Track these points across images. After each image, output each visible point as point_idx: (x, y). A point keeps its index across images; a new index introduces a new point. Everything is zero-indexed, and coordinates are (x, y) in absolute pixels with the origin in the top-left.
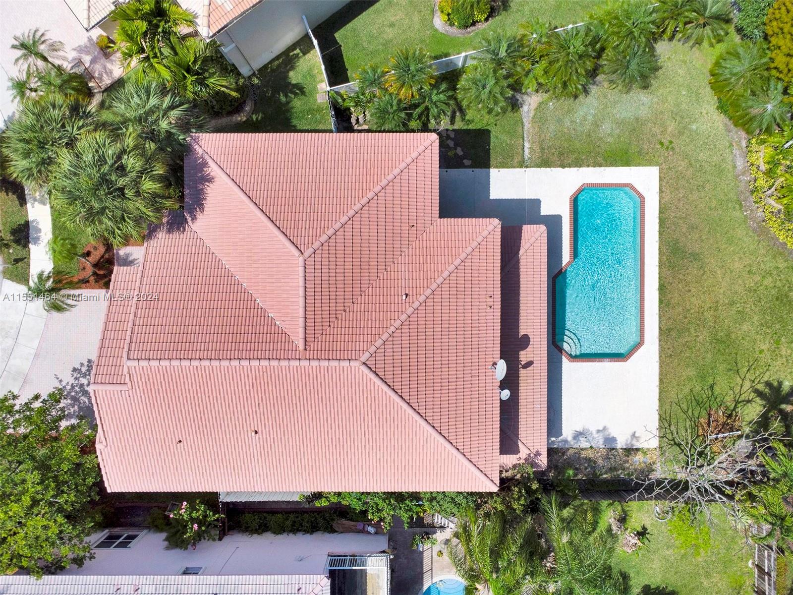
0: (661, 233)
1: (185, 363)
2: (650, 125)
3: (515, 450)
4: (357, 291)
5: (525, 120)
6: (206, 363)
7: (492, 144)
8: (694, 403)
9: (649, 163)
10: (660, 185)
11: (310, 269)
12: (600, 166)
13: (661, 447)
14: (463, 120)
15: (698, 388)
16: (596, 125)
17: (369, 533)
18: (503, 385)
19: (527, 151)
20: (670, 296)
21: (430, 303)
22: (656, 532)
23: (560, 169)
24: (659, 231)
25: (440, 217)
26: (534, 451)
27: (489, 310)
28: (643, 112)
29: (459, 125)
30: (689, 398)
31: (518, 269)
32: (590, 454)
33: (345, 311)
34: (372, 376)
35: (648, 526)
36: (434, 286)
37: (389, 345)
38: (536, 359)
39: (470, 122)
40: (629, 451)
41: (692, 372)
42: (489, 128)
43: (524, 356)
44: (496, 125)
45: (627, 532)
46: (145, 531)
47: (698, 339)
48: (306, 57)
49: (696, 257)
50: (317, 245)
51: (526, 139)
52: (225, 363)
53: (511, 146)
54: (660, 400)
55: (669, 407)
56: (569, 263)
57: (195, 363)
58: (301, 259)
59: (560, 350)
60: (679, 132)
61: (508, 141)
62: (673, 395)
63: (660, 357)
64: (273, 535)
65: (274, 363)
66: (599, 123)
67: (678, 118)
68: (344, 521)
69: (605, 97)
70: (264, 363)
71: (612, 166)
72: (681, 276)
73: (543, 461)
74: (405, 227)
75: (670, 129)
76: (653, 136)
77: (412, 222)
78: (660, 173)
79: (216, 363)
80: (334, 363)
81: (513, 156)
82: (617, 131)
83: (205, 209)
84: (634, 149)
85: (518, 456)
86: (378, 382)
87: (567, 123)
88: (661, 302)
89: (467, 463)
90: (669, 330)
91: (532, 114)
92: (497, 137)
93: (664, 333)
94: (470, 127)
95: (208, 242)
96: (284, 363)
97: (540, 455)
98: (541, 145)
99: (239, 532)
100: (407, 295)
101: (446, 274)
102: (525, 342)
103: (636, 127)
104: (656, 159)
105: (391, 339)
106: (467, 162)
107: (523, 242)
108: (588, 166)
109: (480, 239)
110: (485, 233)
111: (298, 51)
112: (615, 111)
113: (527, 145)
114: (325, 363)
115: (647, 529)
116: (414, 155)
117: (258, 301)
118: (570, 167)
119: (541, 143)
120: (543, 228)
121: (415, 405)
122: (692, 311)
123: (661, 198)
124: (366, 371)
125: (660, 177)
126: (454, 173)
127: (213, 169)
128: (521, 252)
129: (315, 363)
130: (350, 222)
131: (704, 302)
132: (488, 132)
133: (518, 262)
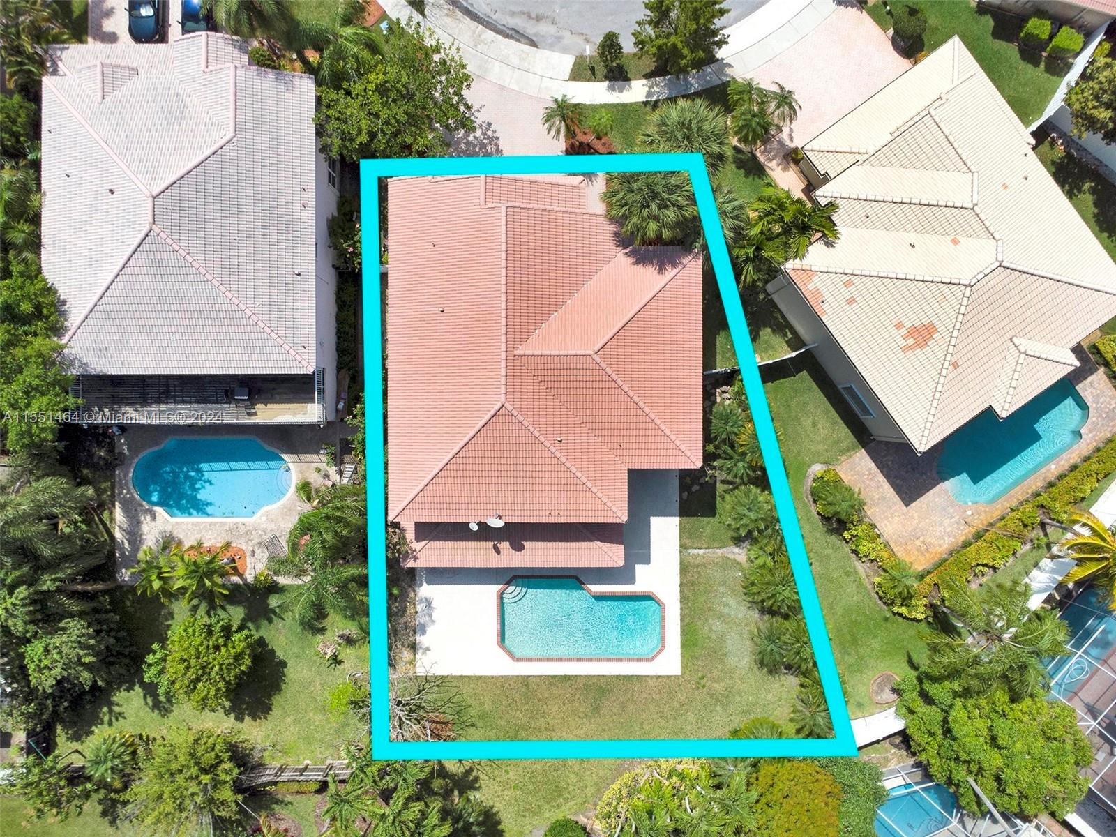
0: (618, 677)
1: (503, 256)
2: (720, 667)
3: (418, 539)
4: (564, 398)
5: (725, 549)
6: (503, 272)
7: (702, 519)
8: (458, 709)
9: (684, 667)
10: (663, 677)
11: (583, 360)
12: (682, 620)
13: (417, 677)
14: (725, 492)
15: (472, 712)
16: (721, 616)
17: (337, 404)
18: (482, 525)
19: (696, 551)
20: (559, 686)
21: (554, 461)
22: (337, 673)
23: (678, 582)
24: (620, 676)
25: (630, 471)
26: (418, 555)
27: (548, 512)
28: (732, 661)
29: (720, 488)
30: (464, 704)
31: (584, 540)
32: (410, 610)
33: (547, 388)
34: (492, 412)
35: (342, 666)
36: (568, 465)
37: (518, 426)
38: (502, 557)
39: (723, 498)
40: (413, 647)
41: (487, 707)
42: (717, 515)
43: (505, 546)
44: (720, 522)
45: (337, 646)
46: (338, 194)
47: (518, 712)
48: (785, 344)
49: (596, 710)
50: (603, 365)
51: (707, 550)
52: (503, 289)
53: (700, 537)
54: (461, 676)
55: (455, 685)
56: (589, 591)
57: (503, 264)
58: (591, 352)
59: (508, 583)
60: (713, 694)
61: (704, 534)
62: (465, 688)
63: (502, 677)
64: (335, 314)
65: (503, 330)
66: (722, 619)
67: (727, 693)
68: (348, 379)
69: (746, 625)
70: (503, 322)
71: (682, 632)
72: (578, 696)
73: (410, 564)
74: (619, 440)
75: (716, 685)
76: (710, 671)
77: (624, 446)
78: (675, 676)
79: (503, 281)
80: (503, 380)
81: (690, 538)
82: (714, 636)
83: (635, 266)
84: (698, 652)
85: (413, 540)
86: (487, 417)
87: (722, 589)
88: (554, 677)
89: (415, 493)
90: (527, 685)
91: (731, 556)
92: (708, 523)
93: (525, 680)
94: (718, 499)
95: (606, 268)
96: (503, 339)
97: (415, 561)
98: (702, 565)
99: (338, 282)
100: (561, 441)
101: (579, 475)
102: (518, 547)
103: (718, 653)
104: (688, 672)
105: (523, 428)
106: (685, 495)
107: (609, 545)
108: (681, 609)
109: (609, 504)
110: (614, 509)
111: (790, 336)
112: (733, 634)
113: (702, 552)
114: (503, 372)
115: (339, 664)
116: (683, 448)
117: (556, 314)
118: (681, 592)
119: (704, 565)
120: (621, 563)
121: (466, 448)
122: (545, 706)
123: (652, 677)
124: (497, 407)
125: (671, 676)
126: (675, 483)
127: (670, 273)
128: (599, 543)
129: (503, 364)
130: (623, 393)
131: (554, 718)
132: (714, 515)
133: (591, 540)
